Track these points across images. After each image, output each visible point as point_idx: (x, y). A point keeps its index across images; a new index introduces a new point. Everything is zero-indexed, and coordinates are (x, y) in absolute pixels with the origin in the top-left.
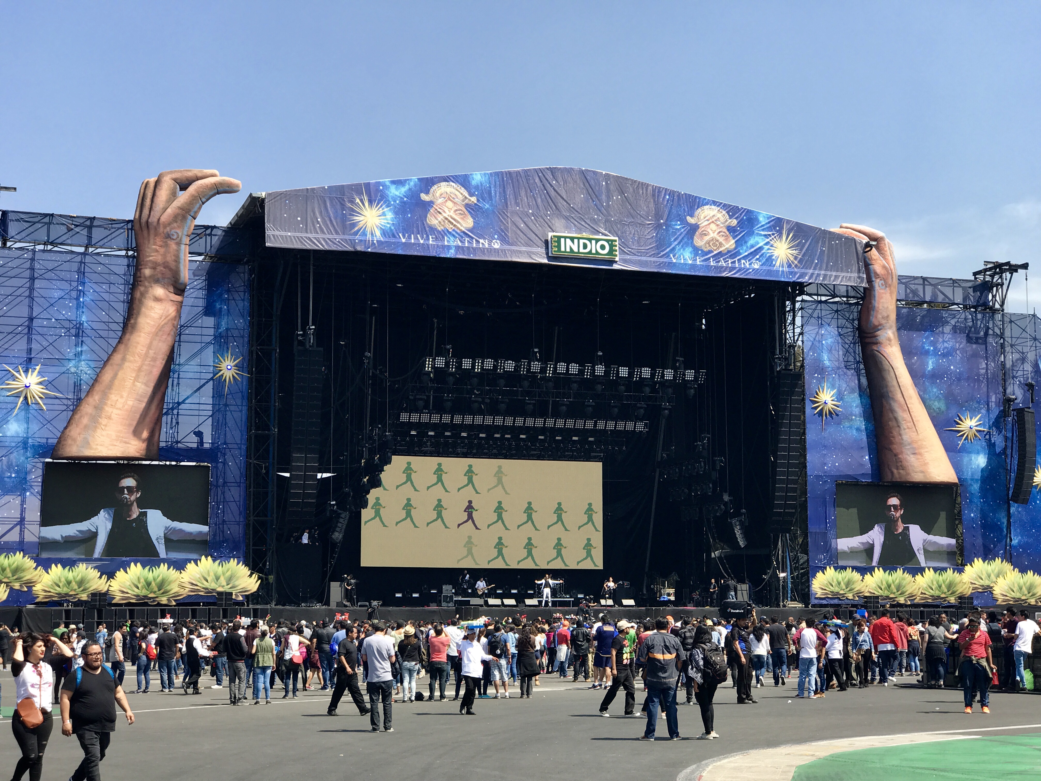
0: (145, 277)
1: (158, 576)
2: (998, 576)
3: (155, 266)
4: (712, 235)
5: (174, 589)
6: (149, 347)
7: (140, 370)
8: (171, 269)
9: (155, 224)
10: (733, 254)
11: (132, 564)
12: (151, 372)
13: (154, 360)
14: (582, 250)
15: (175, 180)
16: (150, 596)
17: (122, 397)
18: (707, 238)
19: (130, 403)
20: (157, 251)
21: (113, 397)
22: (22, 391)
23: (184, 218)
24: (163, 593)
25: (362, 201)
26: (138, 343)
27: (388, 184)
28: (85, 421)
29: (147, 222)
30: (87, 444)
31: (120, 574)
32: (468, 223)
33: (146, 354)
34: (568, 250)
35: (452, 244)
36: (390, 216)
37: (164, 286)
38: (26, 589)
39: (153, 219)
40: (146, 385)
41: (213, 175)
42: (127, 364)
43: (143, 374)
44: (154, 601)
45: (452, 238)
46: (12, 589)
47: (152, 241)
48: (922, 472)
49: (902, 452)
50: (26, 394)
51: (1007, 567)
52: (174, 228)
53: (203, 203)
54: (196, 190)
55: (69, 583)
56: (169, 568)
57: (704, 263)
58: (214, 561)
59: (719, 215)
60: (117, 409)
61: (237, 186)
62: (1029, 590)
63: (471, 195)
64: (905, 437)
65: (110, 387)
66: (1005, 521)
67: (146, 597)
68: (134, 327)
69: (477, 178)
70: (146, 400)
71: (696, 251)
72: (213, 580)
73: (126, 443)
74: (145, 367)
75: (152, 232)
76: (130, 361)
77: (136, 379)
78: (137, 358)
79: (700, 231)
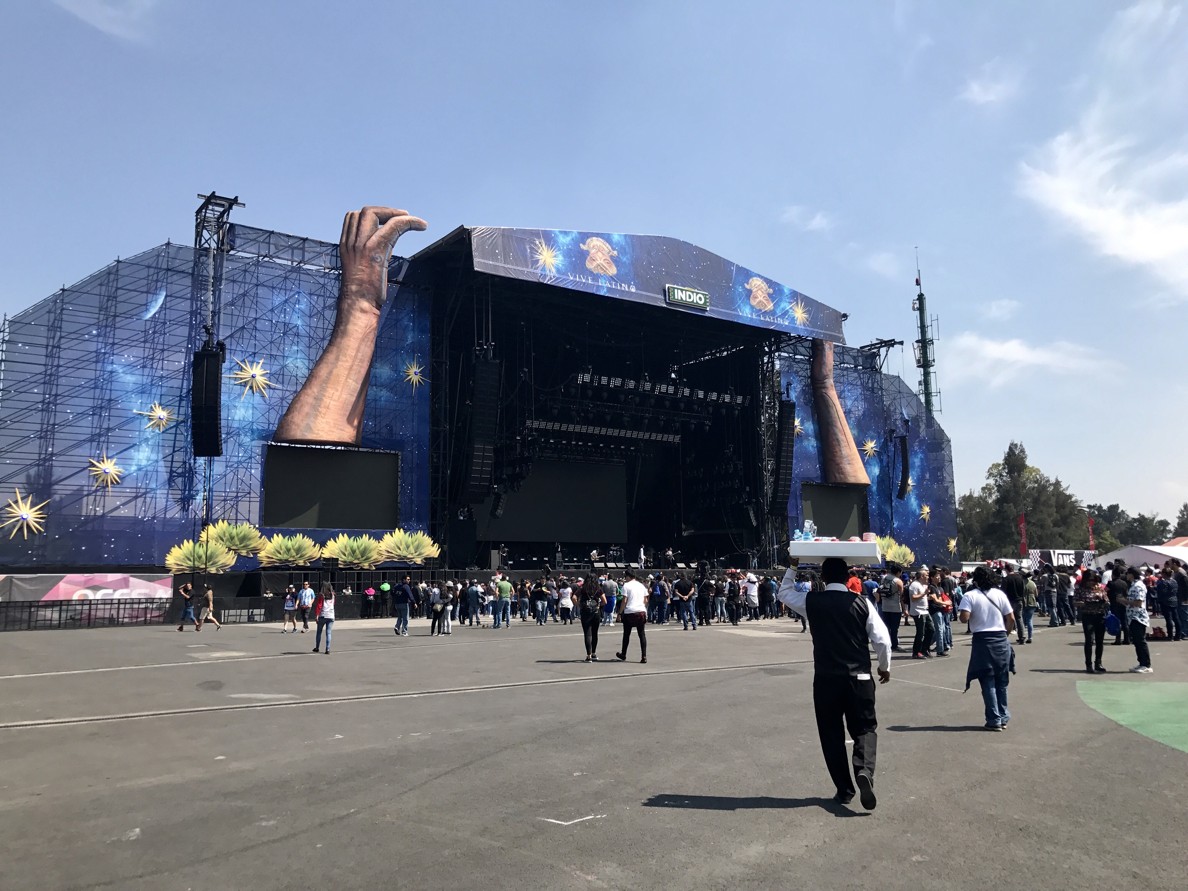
0: (352, 292)
1: (362, 545)
2: (888, 548)
3: (361, 283)
4: (760, 298)
5: (374, 556)
6: (358, 350)
7: (351, 368)
8: (375, 287)
9: (361, 248)
10: (772, 313)
11: (340, 534)
12: (360, 371)
13: (362, 361)
14: (688, 300)
15: (376, 214)
16: (355, 562)
17: (337, 390)
18: (757, 300)
19: (344, 396)
20: (363, 271)
21: (330, 391)
22: (248, 381)
23: (386, 246)
24: (365, 560)
25: (540, 243)
26: (349, 346)
27: (557, 233)
28: (306, 409)
29: (354, 246)
30: (309, 428)
31: (331, 543)
32: (613, 271)
33: (356, 357)
34: (680, 299)
35: (604, 285)
36: (561, 258)
37: (368, 301)
38: (252, 556)
39: (360, 244)
40: (356, 381)
41: (407, 215)
42: (340, 363)
43: (353, 372)
44: (358, 566)
45: (604, 281)
46: (239, 556)
47: (358, 263)
48: (854, 476)
49: (842, 463)
50: (252, 383)
51: (892, 541)
52: (378, 253)
53: (400, 235)
54: (394, 224)
55: (288, 550)
56: (369, 539)
57: (758, 318)
58: (405, 533)
59: (763, 285)
60: (334, 400)
61: (425, 226)
62: (904, 557)
63: (614, 249)
64: (844, 452)
65: (327, 381)
66: (890, 511)
67: (351, 563)
68: (344, 333)
69: (616, 237)
70: (356, 395)
71: (752, 307)
72: (404, 549)
73: (342, 430)
74: (355, 367)
75: (358, 255)
76: (342, 361)
77: (348, 376)
78: (349, 359)
79: (753, 294)
